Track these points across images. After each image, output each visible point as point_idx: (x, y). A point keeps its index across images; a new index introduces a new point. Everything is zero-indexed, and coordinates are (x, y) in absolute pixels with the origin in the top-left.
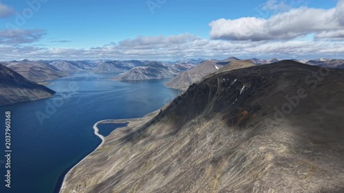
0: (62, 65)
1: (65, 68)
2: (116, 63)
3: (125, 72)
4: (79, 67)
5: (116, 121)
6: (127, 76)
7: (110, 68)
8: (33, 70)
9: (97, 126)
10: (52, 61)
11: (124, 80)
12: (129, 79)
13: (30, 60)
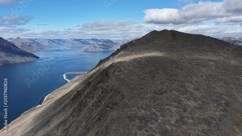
0: (44, 42)
1: (46, 43)
2: (82, 41)
3: (87, 46)
4: (56, 43)
5: (77, 73)
6: (88, 49)
7: (77, 44)
8: (23, 44)
9: (66, 75)
10: (36, 39)
11: (86, 51)
12: (89, 50)
13: (22, 38)
